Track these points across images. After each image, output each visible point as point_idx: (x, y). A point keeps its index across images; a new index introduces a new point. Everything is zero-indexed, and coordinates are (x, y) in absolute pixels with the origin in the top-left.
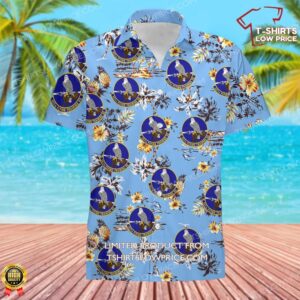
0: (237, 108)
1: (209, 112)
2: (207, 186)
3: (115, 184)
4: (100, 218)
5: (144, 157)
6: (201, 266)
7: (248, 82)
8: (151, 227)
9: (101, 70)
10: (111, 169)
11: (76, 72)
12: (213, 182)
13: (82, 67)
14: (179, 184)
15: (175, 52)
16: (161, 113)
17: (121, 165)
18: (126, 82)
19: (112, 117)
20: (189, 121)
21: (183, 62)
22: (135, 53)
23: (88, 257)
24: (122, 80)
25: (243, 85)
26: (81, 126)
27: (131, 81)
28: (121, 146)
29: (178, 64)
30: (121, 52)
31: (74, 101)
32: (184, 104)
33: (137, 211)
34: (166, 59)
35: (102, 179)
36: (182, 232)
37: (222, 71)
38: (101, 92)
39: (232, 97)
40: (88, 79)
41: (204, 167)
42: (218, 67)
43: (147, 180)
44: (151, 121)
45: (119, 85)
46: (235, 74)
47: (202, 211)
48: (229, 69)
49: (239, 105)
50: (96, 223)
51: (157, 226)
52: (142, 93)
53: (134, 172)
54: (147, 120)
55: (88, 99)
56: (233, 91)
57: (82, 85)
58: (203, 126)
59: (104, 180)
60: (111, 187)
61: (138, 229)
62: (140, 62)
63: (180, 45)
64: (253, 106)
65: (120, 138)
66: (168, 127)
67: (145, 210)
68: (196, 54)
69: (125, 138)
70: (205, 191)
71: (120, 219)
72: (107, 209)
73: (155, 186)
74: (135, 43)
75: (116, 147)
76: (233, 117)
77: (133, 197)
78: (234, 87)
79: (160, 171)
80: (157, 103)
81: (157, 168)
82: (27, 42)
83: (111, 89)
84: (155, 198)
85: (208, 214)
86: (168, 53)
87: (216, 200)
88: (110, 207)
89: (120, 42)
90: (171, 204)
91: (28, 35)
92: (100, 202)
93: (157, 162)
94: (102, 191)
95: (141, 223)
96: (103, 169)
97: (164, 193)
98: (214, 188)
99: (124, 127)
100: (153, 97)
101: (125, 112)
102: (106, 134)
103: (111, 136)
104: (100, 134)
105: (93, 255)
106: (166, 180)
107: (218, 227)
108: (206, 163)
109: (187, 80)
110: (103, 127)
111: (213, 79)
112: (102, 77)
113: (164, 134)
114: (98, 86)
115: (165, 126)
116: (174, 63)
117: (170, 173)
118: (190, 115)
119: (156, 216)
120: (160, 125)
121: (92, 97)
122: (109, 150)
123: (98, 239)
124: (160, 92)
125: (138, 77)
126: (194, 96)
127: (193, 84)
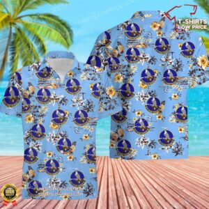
0: (104, 105)
1: (89, 107)
2: (88, 147)
3: (38, 147)
4: (30, 165)
5: (54, 132)
6: (85, 192)
7: (111, 91)
8: (57, 170)
9: (30, 84)
10: (35, 138)
11: (16, 85)
12: (91, 145)
13: (20, 83)
14: (72, 147)
15: (70, 74)
16: (63, 108)
17: (41, 136)
18: (43, 91)
19: (36, 110)
20: (78, 112)
21: (75, 80)
22: (49, 75)
23: (23, 186)
24: (41, 90)
25: (108, 93)
26: (19, 115)
27: (46, 90)
28: (41, 126)
29: (72, 81)
30: (41, 75)
31: (15, 101)
32: (75, 103)
33: (49, 161)
34: (66, 78)
35: (30, 144)
36: (74, 173)
37: (96, 85)
38: (30, 96)
39: (102, 99)
40: (23, 89)
41: (86, 137)
42: (94, 83)
43: (55, 144)
44: (57, 112)
45: (40, 93)
46: (103, 86)
47: (85, 162)
48: (100, 84)
49: (106, 103)
50: (27, 168)
51: (61, 170)
52: (52, 97)
53: (48, 140)
54: (55, 112)
55: (23, 100)
56: (102, 96)
57: (20, 92)
58: (86, 115)
59: (32, 144)
60: (36, 148)
61: (50, 171)
62: (52, 80)
63: (73, 70)
64: (113, 104)
65: (40, 121)
66: (67, 115)
67: (54, 161)
68: (82, 76)
69: (43, 122)
70: (87, 150)
71: (40, 166)
72: (33, 160)
73: (60, 148)
74: (49, 69)
75: (38, 126)
76: (102, 110)
77: (47, 154)
78: (103, 93)
79: (62, 140)
80: (61, 102)
81: (61, 138)
82: (19, 30)
83: (36, 95)
84: (60, 154)
85: (89, 163)
86: (67, 75)
87: (93, 155)
88: (35, 159)
89: (40, 69)
90: (68, 157)
91: (20, 25)
92: (29, 156)
93: (61, 135)
94: (30, 150)
95: (52, 168)
96: (31, 139)
97: (64, 151)
98: (92, 149)
99: (42, 116)
100: (58, 99)
101: (43, 107)
102: (33, 119)
103: (35, 120)
104: (30, 119)
105: (25, 186)
106: (66, 145)
107: (94, 170)
108: (87, 135)
109: (77, 89)
110: (31, 115)
111: (91, 89)
112: (30, 88)
113: (64, 119)
114: (28, 93)
115: (65, 115)
116: (70, 81)
117: (68, 140)
118: (78, 109)
119: (60, 164)
120: (62, 114)
121: (25, 99)
122: (34, 128)
123: (28, 176)
124: (62, 96)
125: (50, 88)
126: (81, 98)
127: (81, 92)
